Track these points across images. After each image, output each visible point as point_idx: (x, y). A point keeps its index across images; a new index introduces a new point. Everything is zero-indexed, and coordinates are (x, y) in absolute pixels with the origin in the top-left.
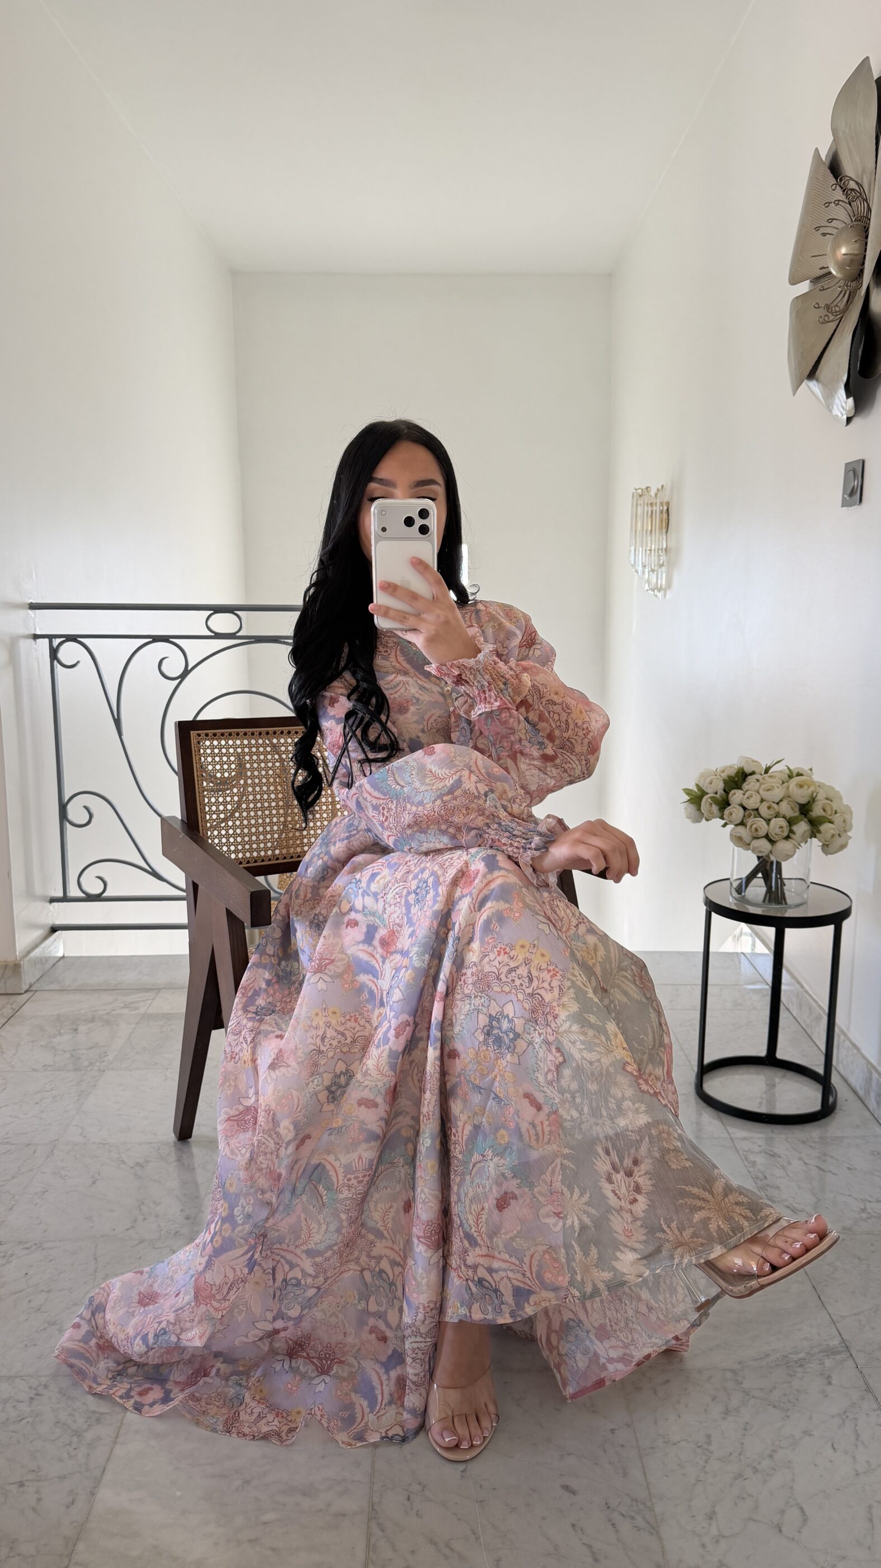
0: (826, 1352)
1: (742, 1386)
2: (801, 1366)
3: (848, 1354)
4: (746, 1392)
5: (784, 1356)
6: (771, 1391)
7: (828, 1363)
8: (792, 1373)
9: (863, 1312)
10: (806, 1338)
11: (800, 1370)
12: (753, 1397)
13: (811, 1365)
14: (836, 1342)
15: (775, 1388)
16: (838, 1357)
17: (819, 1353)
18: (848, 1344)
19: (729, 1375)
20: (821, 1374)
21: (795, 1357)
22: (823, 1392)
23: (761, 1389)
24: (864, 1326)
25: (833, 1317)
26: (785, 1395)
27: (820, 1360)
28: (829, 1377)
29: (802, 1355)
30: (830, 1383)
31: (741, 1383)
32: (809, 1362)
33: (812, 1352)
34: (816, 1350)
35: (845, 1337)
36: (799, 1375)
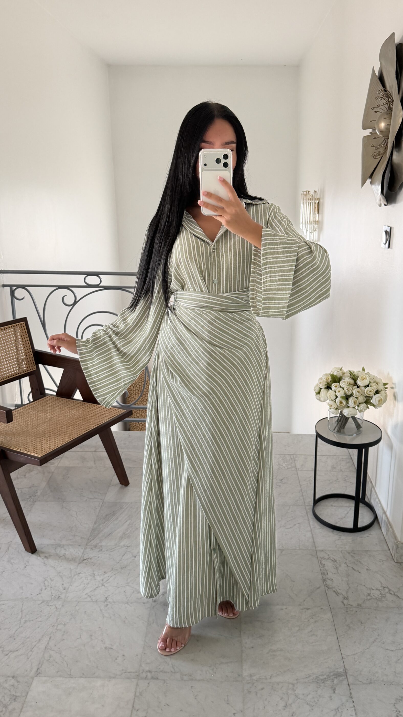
0: (336, 675)
1: (296, 692)
2: (324, 682)
3: (346, 677)
4: (296, 696)
5: (317, 677)
6: (307, 696)
7: (336, 681)
8: (319, 686)
9: (357, 653)
10: (328, 667)
11: (323, 684)
12: (299, 698)
13: (328, 682)
14: (341, 670)
15: (309, 694)
16: (341, 678)
17: (333, 676)
18: (347, 671)
19: (291, 686)
20: (332, 687)
21: (322, 678)
22: (331, 697)
23: (303, 694)
24: (356, 661)
25: (343, 655)
26: (313, 698)
27: (332, 680)
28: (335, 689)
29: (325, 677)
30: (334, 692)
31: (295, 691)
32: (328, 681)
33: (330, 675)
34: (332, 674)
35: (346, 667)
36: (321, 687)
